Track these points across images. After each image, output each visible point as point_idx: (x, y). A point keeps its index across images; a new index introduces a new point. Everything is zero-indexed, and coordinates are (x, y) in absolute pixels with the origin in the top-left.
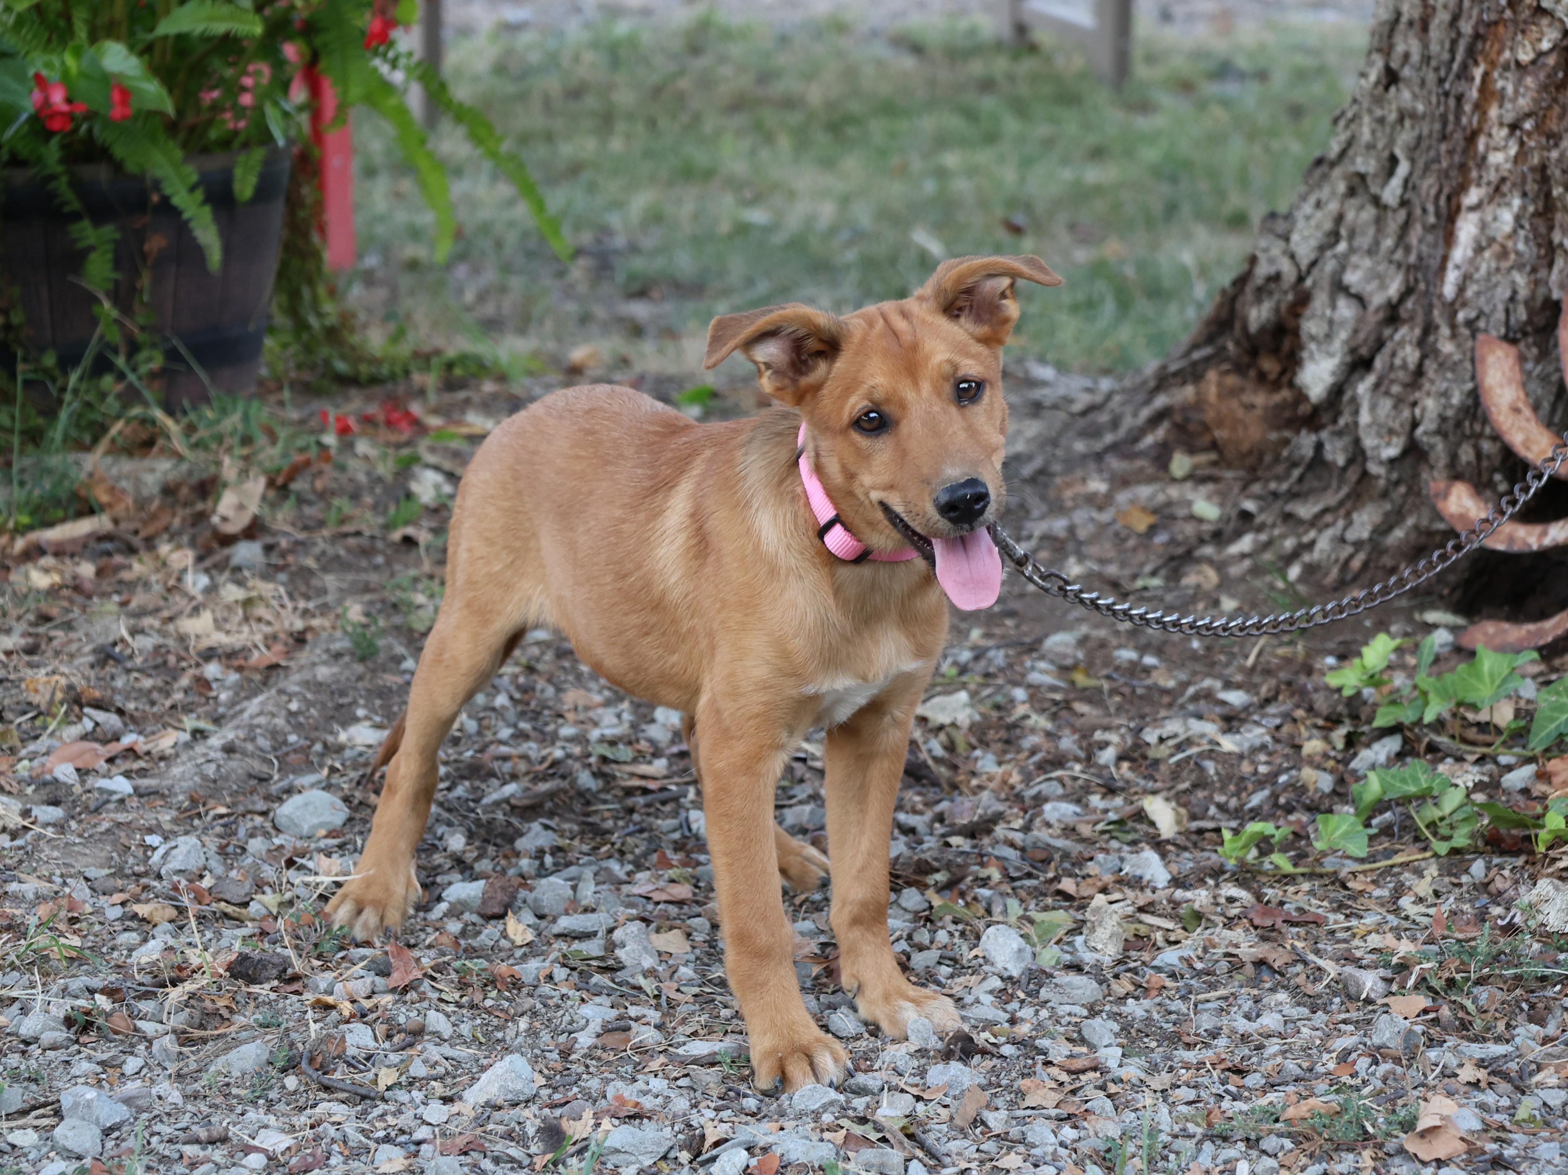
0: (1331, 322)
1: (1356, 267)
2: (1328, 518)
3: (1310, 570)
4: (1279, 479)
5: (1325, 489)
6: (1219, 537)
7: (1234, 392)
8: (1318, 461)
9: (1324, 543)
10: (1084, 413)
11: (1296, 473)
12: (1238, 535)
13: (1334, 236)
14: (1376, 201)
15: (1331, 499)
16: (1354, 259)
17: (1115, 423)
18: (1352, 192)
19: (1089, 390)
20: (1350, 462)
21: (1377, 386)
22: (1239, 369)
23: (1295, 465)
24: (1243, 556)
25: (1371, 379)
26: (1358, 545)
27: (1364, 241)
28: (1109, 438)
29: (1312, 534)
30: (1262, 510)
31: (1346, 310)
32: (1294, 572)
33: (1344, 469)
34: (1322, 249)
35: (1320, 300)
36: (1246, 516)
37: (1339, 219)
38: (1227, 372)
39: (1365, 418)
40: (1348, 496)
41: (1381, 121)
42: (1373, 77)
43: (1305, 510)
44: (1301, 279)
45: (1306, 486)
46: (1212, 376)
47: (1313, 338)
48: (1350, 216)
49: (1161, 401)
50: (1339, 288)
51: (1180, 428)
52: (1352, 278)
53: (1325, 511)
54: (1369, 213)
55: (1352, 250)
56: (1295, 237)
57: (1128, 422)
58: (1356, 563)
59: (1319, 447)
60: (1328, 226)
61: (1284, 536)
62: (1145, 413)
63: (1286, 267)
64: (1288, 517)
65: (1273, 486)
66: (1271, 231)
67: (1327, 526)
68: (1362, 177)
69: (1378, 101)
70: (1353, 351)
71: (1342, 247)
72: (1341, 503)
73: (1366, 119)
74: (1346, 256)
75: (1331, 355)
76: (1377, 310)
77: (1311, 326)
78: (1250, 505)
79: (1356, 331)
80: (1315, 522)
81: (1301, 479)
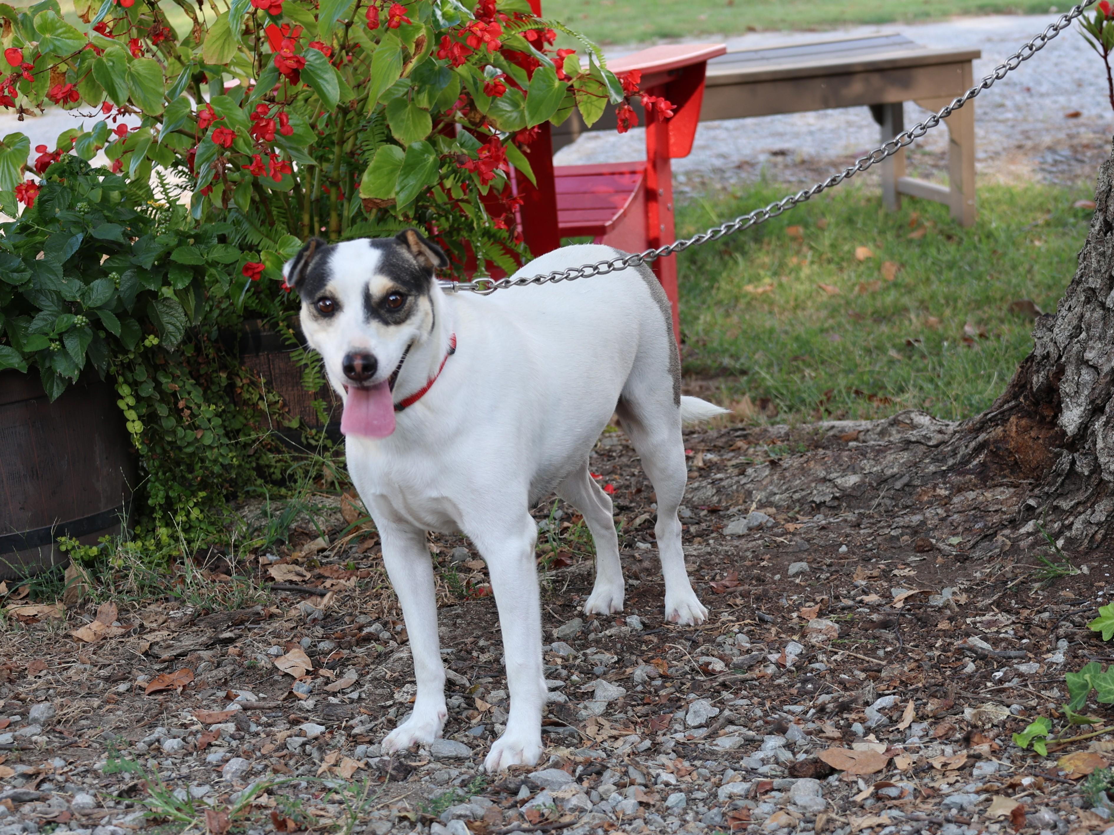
0: (1078, 384)
1: (1093, 348)
2: (1081, 509)
3: (1070, 541)
4: (1050, 485)
5: (1078, 490)
6: (1014, 523)
7: (1027, 430)
8: (1072, 473)
9: (1078, 525)
10: (937, 446)
11: (1060, 480)
12: (1026, 521)
13: (1078, 329)
14: (1103, 305)
15: (1081, 497)
16: (1091, 343)
17: (954, 453)
18: (1088, 301)
19: (940, 432)
20: (1092, 472)
21: (1106, 424)
22: (1029, 415)
23: (1059, 475)
24: (1029, 534)
25: (1104, 419)
26: (1099, 524)
27: (1096, 332)
28: (951, 462)
29: (1071, 519)
30: (1039, 505)
31: (1087, 376)
32: (1060, 543)
33: (1089, 477)
34: (1071, 337)
35: (1070, 370)
36: (1030, 508)
37: (1082, 317)
38: (1022, 417)
39: (1100, 444)
40: (1092, 494)
41: (1103, 254)
42: (1097, 228)
43: (1065, 504)
44: (1060, 357)
45: (1067, 488)
46: (1013, 419)
47: (1068, 395)
48: (1087, 315)
49: (982, 437)
50: (1082, 362)
51: (994, 454)
52: (1089, 355)
53: (1078, 504)
54: (1099, 313)
55: (1089, 338)
56: (1056, 330)
57: (962, 451)
58: (1099, 537)
59: (1073, 463)
60: (1075, 322)
61: (1053, 521)
62: (973, 444)
63: (1051, 348)
64: (1056, 508)
65: (1046, 489)
66: (1044, 326)
67: (1080, 514)
68: (1093, 290)
69: (1101, 242)
70: (1092, 402)
71: (1083, 335)
72: (1088, 499)
73: (1093, 254)
74: (1086, 341)
75: (1080, 406)
76: (1106, 375)
77: (1066, 388)
78: (1032, 502)
79: (1093, 389)
80: (1073, 511)
81: (1062, 484)
